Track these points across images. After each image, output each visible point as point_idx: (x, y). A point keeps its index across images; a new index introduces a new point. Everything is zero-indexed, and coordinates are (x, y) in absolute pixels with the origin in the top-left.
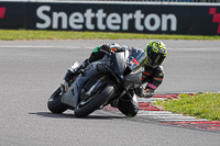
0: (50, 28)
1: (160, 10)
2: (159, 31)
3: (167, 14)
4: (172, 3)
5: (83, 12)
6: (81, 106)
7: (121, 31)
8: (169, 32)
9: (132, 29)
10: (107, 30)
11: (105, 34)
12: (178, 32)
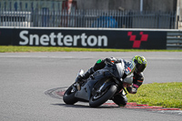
0: (28, 45)
1: (97, 33)
2: (96, 47)
4: (105, 29)
5: (49, 35)
6: (93, 100)
7: (72, 46)
8: (103, 47)
9: (79, 45)
10: (64, 46)
11: (63, 49)
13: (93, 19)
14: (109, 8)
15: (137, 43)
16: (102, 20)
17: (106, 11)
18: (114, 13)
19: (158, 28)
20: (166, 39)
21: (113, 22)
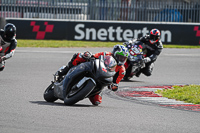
0: (84, 39)
4: (169, 23)
5: (107, 29)
8: (166, 43)
10: (123, 41)
13: (155, 12)
16: (165, 13)
17: (170, 3)
21: (178, 15)
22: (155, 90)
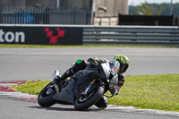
1: (15, 30)
2: (14, 43)
3: (19, 31)
4: (22, 25)
8: (20, 43)
12: (26, 43)
13: (10, 15)
14: (27, 5)
15: (54, 39)
16: (19, 16)
17: (23, 7)
18: (31, 9)
19: (74, 24)
20: (82, 35)
21: (30, 18)
22: (10, 85)
